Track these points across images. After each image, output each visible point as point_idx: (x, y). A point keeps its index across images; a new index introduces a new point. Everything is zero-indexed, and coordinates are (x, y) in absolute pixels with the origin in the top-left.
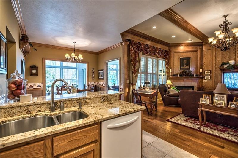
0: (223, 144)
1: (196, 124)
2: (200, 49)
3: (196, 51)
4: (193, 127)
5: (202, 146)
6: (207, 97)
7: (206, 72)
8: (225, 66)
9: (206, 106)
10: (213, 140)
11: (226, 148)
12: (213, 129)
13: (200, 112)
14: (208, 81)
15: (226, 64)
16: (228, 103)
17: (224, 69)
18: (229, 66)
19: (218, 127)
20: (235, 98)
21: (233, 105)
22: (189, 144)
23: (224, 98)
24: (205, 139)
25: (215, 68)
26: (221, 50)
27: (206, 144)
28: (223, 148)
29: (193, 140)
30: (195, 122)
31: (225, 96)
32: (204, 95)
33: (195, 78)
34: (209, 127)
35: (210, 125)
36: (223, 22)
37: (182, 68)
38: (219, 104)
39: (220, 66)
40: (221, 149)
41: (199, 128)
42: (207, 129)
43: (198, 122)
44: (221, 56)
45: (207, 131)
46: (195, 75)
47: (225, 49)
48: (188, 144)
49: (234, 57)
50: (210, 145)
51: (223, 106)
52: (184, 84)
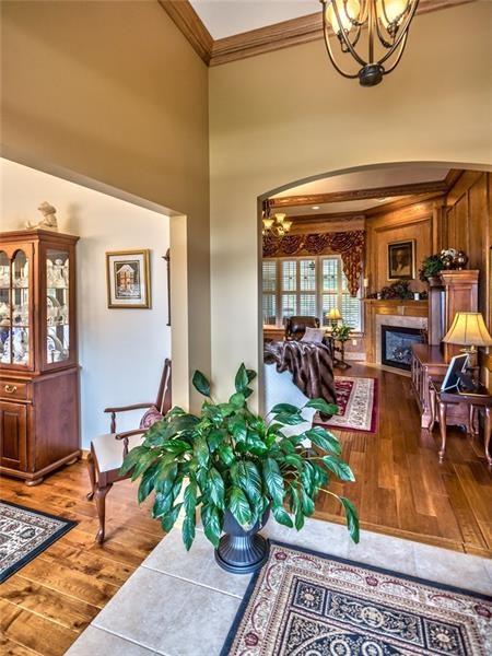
2: (437, 209)
3: (427, 219)
37: (393, 273)
46: (416, 296)
52: (400, 321)
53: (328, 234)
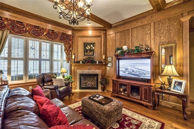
2: (103, 34)
3: (100, 36)
7: (109, 58)
8: (119, 52)
14: (110, 69)
15: (119, 49)
33: (98, 65)
37: (86, 54)
44: (119, 41)
46: (97, 62)
49: (128, 42)
52: (89, 72)
53: (59, 32)
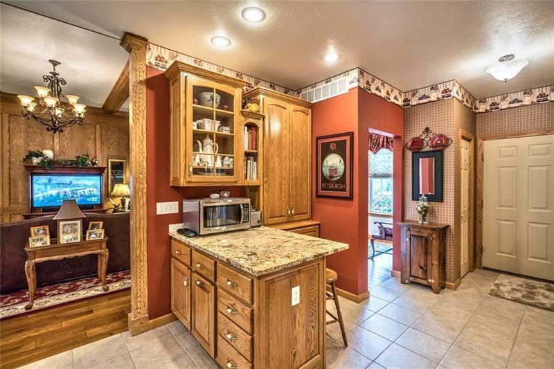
0: (87, 308)
1: (13, 304)
4: (13, 314)
5: (61, 330)
6: (41, 231)
8: (36, 161)
9: (44, 251)
10: (70, 312)
11: (96, 310)
12: (54, 295)
13: (31, 268)
15: (37, 155)
16: (84, 233)
17: (34, 167)
18: (43, 161)
19: (60, 287)
20: (91, 223)
21: (94, 236)
22: (32, 346)
23: (76, 227)
24: (56, 318)
25: (10, 162)
26: (48, 129)
27: (65, 324)
28: (91, 312)
29: (36, 334)
30: (5, 303)
31: (79, 222)
32: (32, 229)
34: (44, 295)
35: (43, 292)
36: (51, 73)
38: (71, 240)
39: (24, 160)
40: (90, 316)
41: (28, 308)
42: (43, 300)
43: (11, 299)
45: (48, 304)
47: (55, 130)
48: (34, 348)
49: (51, 143)
50: (70, 321)
51: (79, 240)
